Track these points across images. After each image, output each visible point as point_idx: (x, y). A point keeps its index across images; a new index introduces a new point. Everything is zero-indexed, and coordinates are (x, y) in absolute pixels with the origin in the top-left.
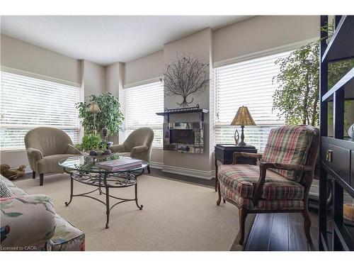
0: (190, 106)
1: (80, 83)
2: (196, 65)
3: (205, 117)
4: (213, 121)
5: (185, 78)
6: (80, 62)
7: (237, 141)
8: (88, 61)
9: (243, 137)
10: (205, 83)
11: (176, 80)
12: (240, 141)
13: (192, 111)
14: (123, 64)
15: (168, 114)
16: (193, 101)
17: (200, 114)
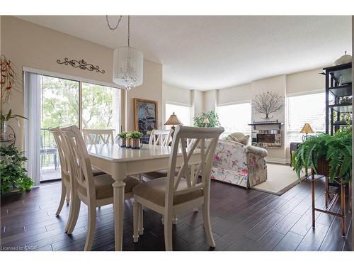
0: (271, 120)
1: (192, 104)
2: (275, 96)
3: (282, 127)
4: (286, 129)
5: (268, 103)
6: (192, 91)
7: (303, 141)
8: (197, 91)
11: (261, 105)
12: (305, 140)
14: (218, 90)
15: (254, 125)
16: (273, 117)
17: (279, 125)
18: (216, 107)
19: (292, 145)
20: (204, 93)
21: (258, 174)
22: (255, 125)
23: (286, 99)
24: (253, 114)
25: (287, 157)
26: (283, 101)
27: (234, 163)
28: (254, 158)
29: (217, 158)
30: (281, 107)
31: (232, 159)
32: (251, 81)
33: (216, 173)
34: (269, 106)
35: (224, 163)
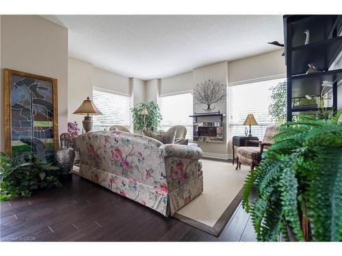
0: (213, 111)
1: (131, 93)
2: (217, 84)
3: (224, 119)
4: (229, 121)
5: (209, 92)
6: (131, 79)
7: (246, 134)
8: (137, 79)
9: (250, 132)
10: (224, 97)
11: (203, 94)
12: (249, 134)
13: (215, 115)
16: (215, 108)
17: (221, 117)
18: (158, 98)
19: (234, 138)
20: (146, 82)
21: (187, 187)
22: (196, 117)
23: (228, 88)
24: (194, 105)
25: (229, 152)
26: (225, 90)
27: (149, 174)
28: (180, 164)
29: (127, 164)
30: (223, 97)
31: (145, 166)
32: (191, 69)
33: (127, 186)
34: (210, 95)
35: (135, 171)
